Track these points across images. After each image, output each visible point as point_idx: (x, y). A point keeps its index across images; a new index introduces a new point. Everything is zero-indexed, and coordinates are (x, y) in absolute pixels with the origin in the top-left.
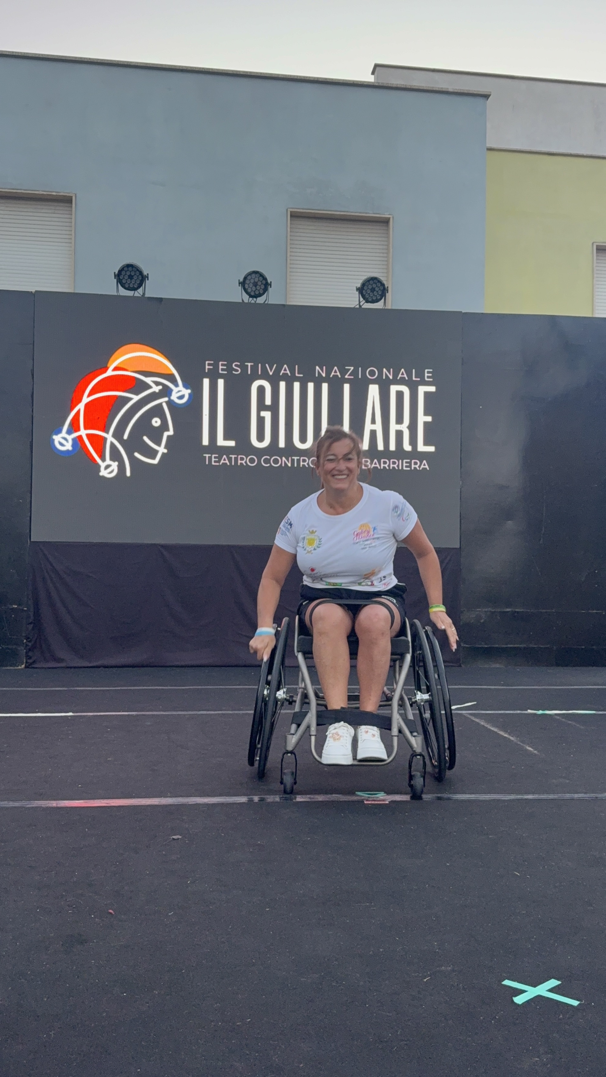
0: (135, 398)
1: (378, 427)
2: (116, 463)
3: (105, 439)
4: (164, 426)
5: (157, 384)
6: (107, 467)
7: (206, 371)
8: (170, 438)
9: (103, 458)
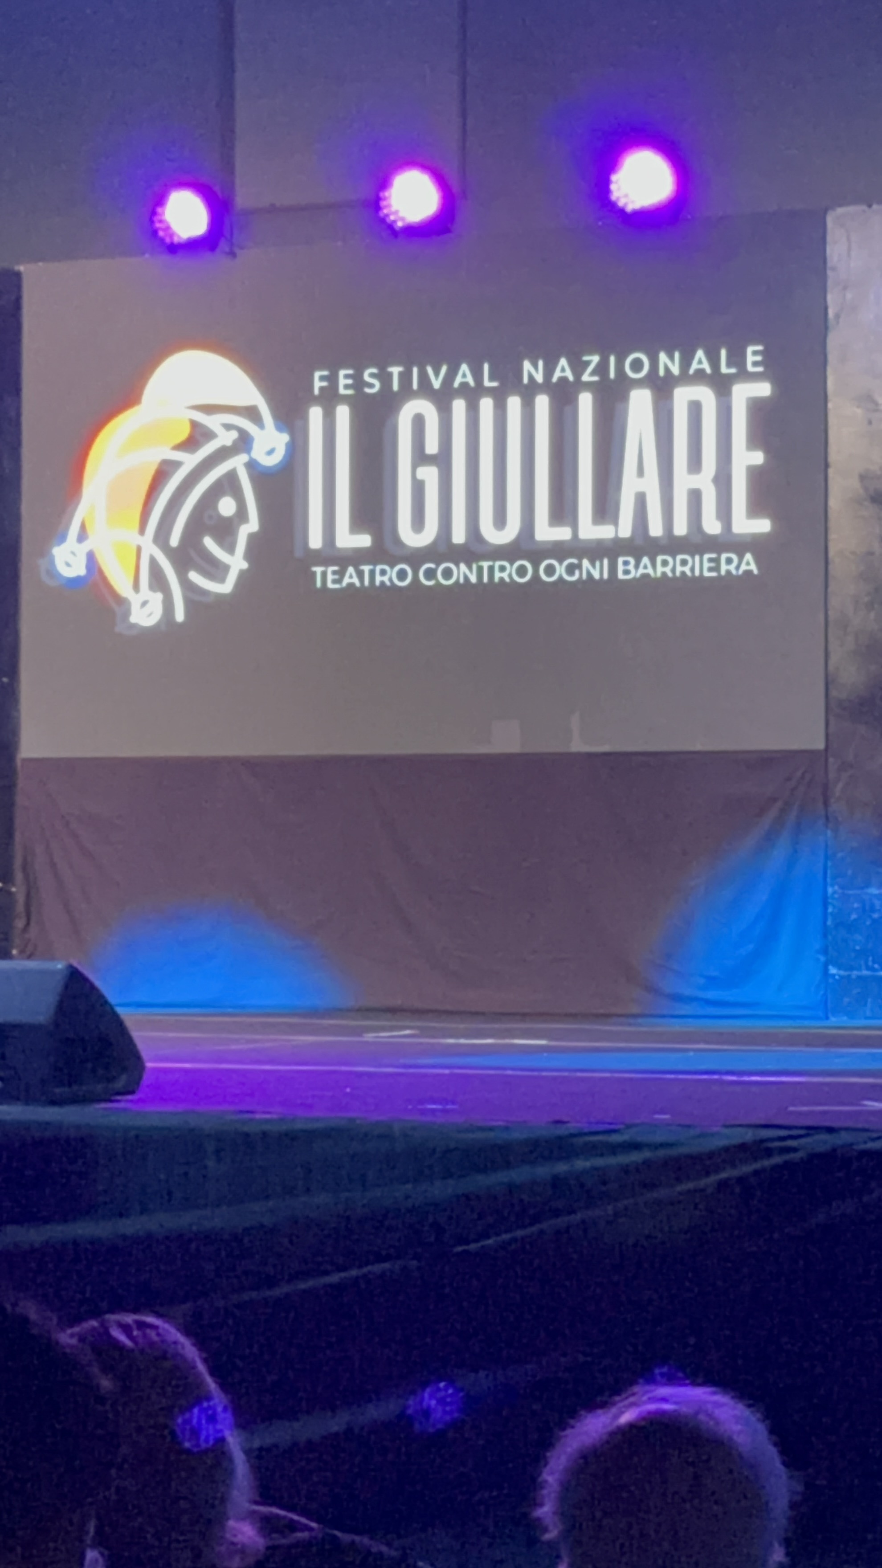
0: (190, 461)
1: (651, 485)
2: (159, 596)
3: (139, 550)
4: (242, 515)
5: (228, 427)
6: (144, 604)
7: (316, 392)
8: (252, 538)
9: (136, 586)
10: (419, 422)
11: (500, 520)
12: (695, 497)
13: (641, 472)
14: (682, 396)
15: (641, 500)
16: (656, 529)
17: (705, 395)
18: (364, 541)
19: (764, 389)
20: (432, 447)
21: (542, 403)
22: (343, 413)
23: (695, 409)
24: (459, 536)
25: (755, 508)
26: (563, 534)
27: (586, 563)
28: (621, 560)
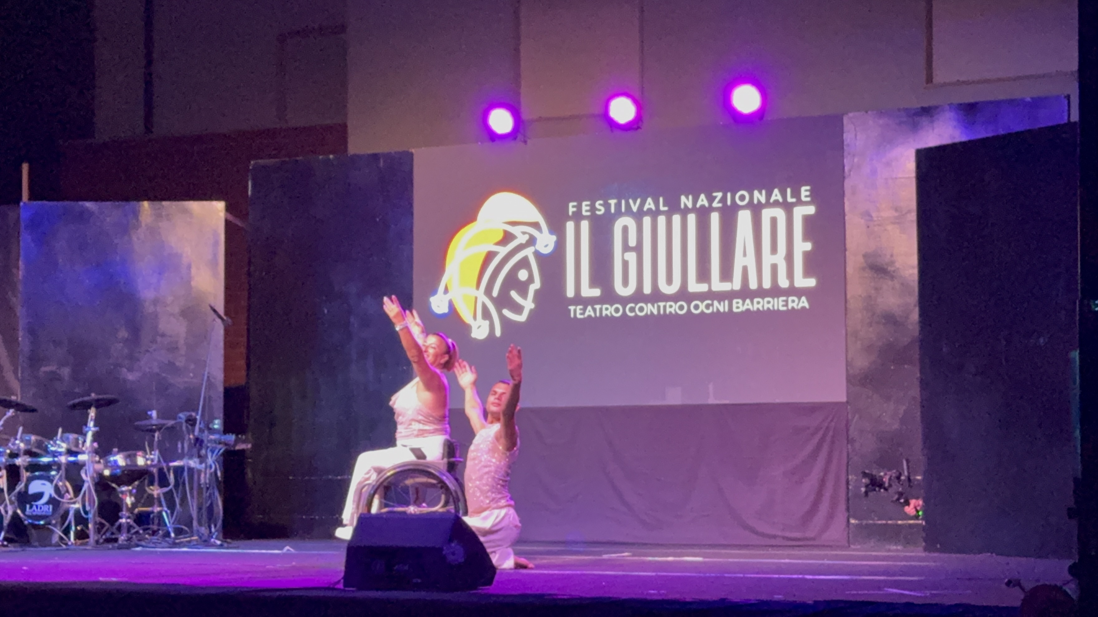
0: (503, 251)
1: (750, 262)
2: (487, 322)
3: (476, 298)
4: (531, 279)
5: (524, 233)
6: (479, 327)
7: (570, 213)
8: (537, 292)
9: (475, 317)
10: (625, 230)
11: (669, 281)
12: (774, 268)
13: (745, 255)
14: (767, 214)
15: (745, 270)
16: (753, 285)
17: (779, 213)
18: (596, 292)
19: (811, 210)
20: (632, 242)
21: (692, 219)
22: (585, 225)
23: (774, 221)
24: (647, 290)
25: (808, 273)
26: (703, 288)
27: (716, 303)
28: (735, 301)
